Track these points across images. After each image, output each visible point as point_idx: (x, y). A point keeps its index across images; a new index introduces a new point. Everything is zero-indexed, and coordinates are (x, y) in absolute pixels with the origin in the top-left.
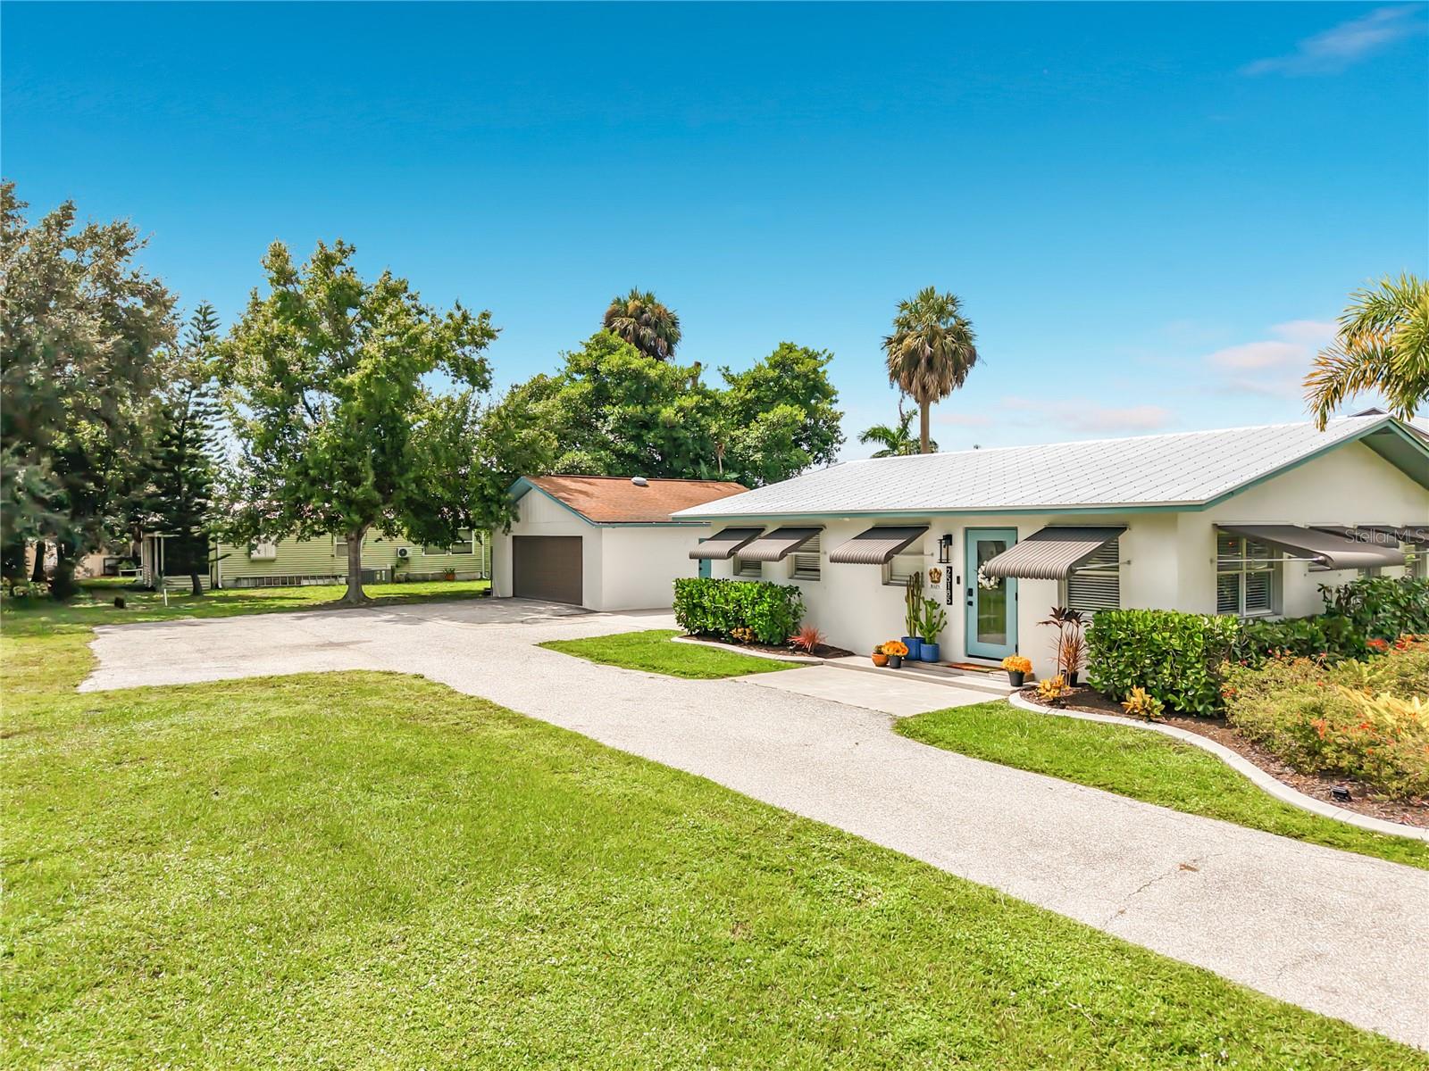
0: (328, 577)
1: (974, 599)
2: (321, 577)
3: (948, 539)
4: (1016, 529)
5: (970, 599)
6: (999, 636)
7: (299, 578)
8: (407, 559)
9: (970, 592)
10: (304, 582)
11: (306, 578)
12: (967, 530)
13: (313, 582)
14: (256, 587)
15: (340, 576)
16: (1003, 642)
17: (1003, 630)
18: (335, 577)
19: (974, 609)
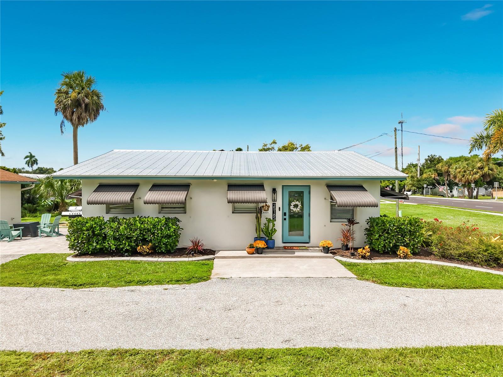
1: (287, 217)
3: (274, 191)
4: (309, 186)
5: (285, 217)
6: (301, 232)
9: (285, 214)
12: (283, 186)
16: (303, 235)
17: (302, 229)
19: (287, 222)
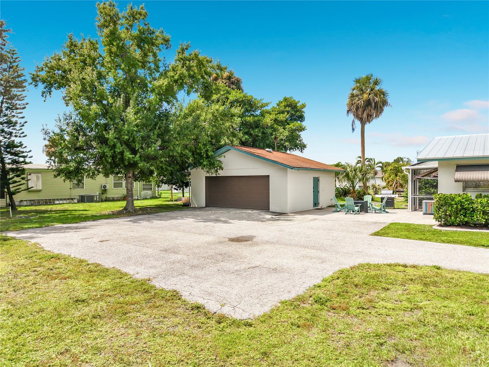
0: (68, 199)
2: (65, 199)
7: (54, 200)
8: (106, 190)
10: (57, 202)
11: (58, 200)
13: (61, 202)
14: (32, 205)
15: (74, 199)
18: (72, 199)
